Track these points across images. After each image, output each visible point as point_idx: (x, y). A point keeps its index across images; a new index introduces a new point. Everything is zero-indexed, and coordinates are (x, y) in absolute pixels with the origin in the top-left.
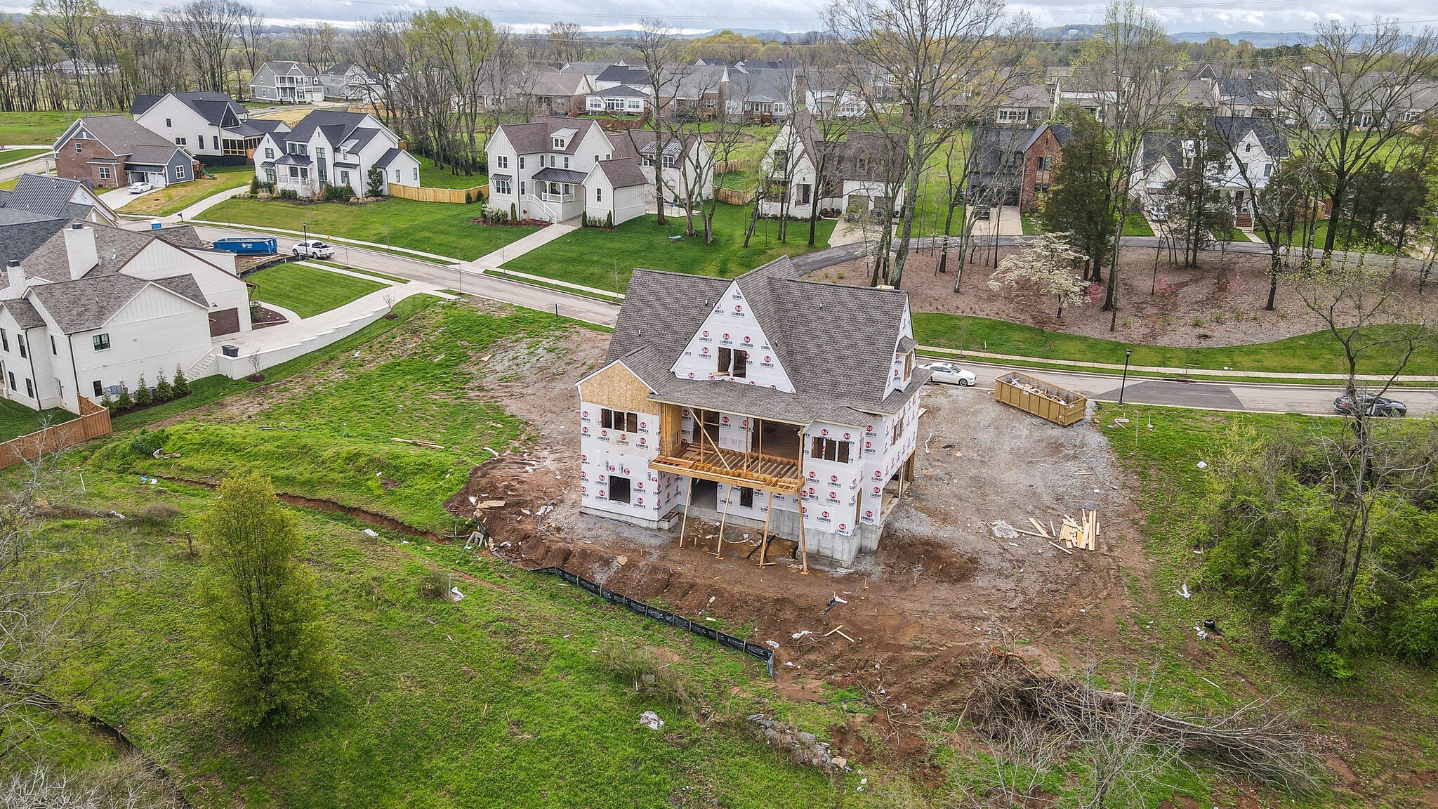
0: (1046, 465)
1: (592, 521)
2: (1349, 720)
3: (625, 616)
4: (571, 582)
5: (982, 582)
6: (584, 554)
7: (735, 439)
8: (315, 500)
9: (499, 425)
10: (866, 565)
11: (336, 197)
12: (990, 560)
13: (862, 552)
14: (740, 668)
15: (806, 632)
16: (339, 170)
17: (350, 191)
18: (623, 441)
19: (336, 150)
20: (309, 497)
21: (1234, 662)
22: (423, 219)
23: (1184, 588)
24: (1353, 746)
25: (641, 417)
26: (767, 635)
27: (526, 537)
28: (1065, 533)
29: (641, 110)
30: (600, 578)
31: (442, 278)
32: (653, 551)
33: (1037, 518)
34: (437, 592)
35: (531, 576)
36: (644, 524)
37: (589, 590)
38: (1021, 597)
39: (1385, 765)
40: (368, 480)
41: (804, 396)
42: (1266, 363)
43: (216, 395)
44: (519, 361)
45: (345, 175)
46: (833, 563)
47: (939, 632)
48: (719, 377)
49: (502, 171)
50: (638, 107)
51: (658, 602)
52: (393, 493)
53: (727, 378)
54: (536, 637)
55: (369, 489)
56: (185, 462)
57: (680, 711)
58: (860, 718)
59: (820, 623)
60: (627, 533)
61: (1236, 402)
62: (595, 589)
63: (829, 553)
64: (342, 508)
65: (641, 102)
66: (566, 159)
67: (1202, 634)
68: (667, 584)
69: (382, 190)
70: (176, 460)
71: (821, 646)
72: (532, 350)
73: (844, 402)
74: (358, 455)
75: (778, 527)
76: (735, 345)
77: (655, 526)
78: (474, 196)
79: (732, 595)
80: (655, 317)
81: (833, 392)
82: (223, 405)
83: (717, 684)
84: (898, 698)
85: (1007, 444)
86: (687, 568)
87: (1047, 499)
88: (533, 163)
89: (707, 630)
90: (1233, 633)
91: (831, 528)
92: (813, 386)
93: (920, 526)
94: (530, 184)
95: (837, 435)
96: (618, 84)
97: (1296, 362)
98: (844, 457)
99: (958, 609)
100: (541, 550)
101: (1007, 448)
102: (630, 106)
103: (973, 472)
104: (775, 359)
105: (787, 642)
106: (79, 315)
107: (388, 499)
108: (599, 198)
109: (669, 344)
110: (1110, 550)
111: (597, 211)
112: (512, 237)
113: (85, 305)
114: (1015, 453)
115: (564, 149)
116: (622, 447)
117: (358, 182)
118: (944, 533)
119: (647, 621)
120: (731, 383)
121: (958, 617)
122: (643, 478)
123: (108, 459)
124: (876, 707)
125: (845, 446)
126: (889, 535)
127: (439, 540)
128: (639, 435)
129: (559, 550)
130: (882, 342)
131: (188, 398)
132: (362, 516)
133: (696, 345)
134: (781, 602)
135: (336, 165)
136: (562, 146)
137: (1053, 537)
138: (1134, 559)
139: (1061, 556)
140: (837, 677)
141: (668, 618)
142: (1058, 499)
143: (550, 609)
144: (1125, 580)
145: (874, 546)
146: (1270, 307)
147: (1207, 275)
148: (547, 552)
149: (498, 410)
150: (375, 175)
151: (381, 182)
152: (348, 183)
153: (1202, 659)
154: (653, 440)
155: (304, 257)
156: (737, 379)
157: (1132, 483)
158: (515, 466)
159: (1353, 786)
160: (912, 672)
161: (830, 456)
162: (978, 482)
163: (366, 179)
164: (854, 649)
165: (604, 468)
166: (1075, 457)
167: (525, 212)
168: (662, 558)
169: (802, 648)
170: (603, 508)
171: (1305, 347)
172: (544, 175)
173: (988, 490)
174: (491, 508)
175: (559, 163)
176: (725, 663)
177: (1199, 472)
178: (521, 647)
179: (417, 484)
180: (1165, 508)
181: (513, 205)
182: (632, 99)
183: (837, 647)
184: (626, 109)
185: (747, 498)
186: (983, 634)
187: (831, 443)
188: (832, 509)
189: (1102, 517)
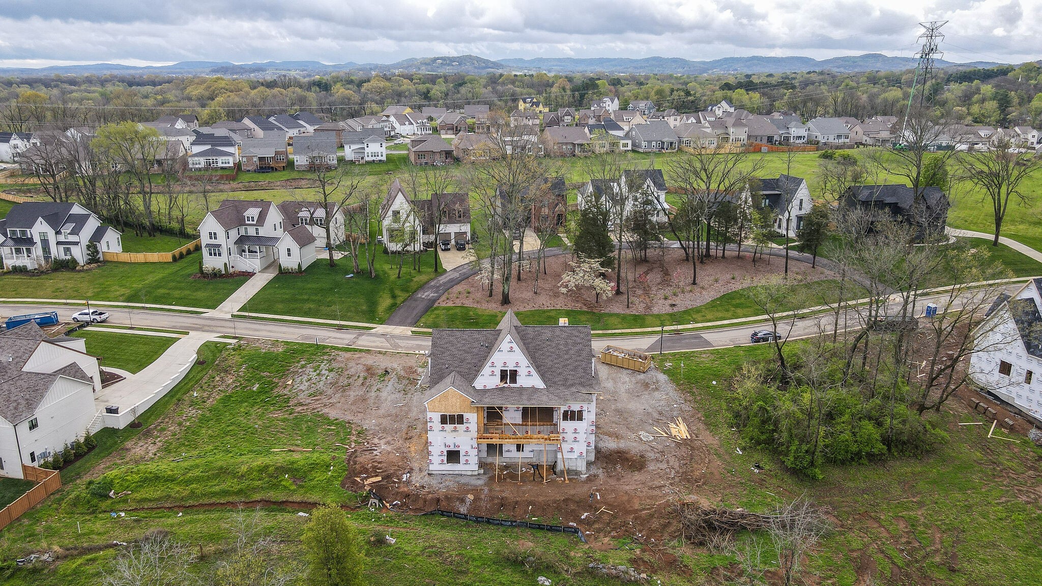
0: (646, 396)
1: (439, 478)
2: (827, 497)
3: (489, 529)
4: (448, 516)
5: (651, 467)
6: (447, 498)
7: (512, 417)
8: (253, 502)
9: (333, 428)
10: (594, 471)
11: (63, 267)
12: (650, 454)
13: (589, 464)
14: (566, 541)
15: (586, 514)
16: (61, 248)
17: (74, 262)
18: (455, 430)
19: (58, 233)
20: (247, 501)
21: (774, 481)
22: (151, 279)
23: (738, 449)
24: (834, 509)
25: (466, 416)
26: (568, 521)
27: (407, 496)
28: (674, 432)
29: (231, 165)
30: (463, 510)
31: (209, 326)
32: (483, 488)
33: (656, 426)
34: (380, 541)
35: (423, 518)
36: (470, 473)
37: (460, 518)
38: (673, 471)
39: (848, 513)
40: (281, 481)
41: (551, 389)
42: (709, 317)
43: (116, 443)
44: (314, 381)
45: (67, 251)
46: (577, 473)
47: (648, 498)
48: (502, 385)
49: (213, 241)
50: (229, 163)
51: (502, 516)
52: (303, 487)
53: (506, 385)
54: (454, 553)
55: (285, 487)
56: (138, 496)
57: (555, 572)
58: (638, 552)
59: (592, 508)
60: (463, 480)
61: (708, 343)
62: (465, 517)
63: (574, 468)
64: (275, 503)
65: (231, 159)
66: (257, 229)
67: (756, 471)
68: (503, 504)
69: (99, 258)
70: (131, 496)
71: (598, 519)
72: (318, 371)
73: (574, 389)
74: (267, 467)
75: (539, 459)
76: (511, 367)
77: (476, 473)
78: (177, 256)
79: (540, 503)
80: (453, 356)
81: (566, 384)
82: (128, 450)
83: (562, 553)
84: (648, 537)
85: (622, 389)
86: (508, 492)
87: (656, 415)
88: (234, 234)
89: (539, 525)
90: (767, 467)
91: (575, 455)
92: (555, 383)
93: (610, 444)
94: (234, 249)
95: (576, 407)
96: (209, 147)
97: (720, 315)
98: (580, 418)
99: (650, 484)
100: (421, 503)
101: (623, 390)
102: (222, 163)
103: (613, 407)
104: (533, 372)
105: (581, 522)
106: (16, 408)
107: (302, 491)
108: (289, 255)
109: (467, 371)
110: (697, 437)
111: (290, 262)
112: (232, 287)
113: (16, 401)
114: (628, 391)
115: (255, 223)
116: (455, 434)
117: (79, 254)
118: (622, 445)
119: (503, 529)
120: (509, 388)
121: (651, 488)
122: (468, 448)
123: (75, 506)
124: (641, 544)
125: (580, 413)
126: (598, 451)
127: (352, 509)
128: (465, 425)
129: (432, 499)
130: (584, 354)
131: (97, 450)
132: (290, 505)
133: (486, 370)
134: (566, 501)
135: (58, 243)
136: (253, 221)
137: (670, 436)
138: (709, 439)
139: (678, 445)
140: (613, 534)
141: (514, 524)
142: (660, 413)
143: (448, 535)
144: (712, 451)
145: (593, 459)
146: (694, 283)
147: (654, 266)
148: (425, 502)
149: (325, 417)
150: (92, 246)
151: (97, 252)
152: (71, 255)
153: (762, 483)
154: (473, 427)
155: (88, 324)
156: (512, 385)
157: (689, 398)
158: (367, 453)
159: (842, 526)
160: (648, 522)
161: (573, 419)
162: (619, 412)
163: (85, 251)
164: (614, 517)
165: (443, 447)
166: (657, 389)
167: (233, 267)
168: (490, 490)
169: (588, 523)
170: (443, 469)
171: (721, 305)
172: (242, 240)
173: (625, 415)
174: (374, 483)
175: (252, 232)
176: (559, 541)
177: (714, 386)
178: (449, 560)
179: (315, 477)
180: (708, 409)
181: (225, 264)
182: (224, 158)
183: (606, 518)
184: (220, 165)
185: (519, 448)
186: (668, 494)
187: (573, 412)
188: (575, 446)
189: (684, 420)
